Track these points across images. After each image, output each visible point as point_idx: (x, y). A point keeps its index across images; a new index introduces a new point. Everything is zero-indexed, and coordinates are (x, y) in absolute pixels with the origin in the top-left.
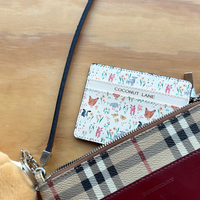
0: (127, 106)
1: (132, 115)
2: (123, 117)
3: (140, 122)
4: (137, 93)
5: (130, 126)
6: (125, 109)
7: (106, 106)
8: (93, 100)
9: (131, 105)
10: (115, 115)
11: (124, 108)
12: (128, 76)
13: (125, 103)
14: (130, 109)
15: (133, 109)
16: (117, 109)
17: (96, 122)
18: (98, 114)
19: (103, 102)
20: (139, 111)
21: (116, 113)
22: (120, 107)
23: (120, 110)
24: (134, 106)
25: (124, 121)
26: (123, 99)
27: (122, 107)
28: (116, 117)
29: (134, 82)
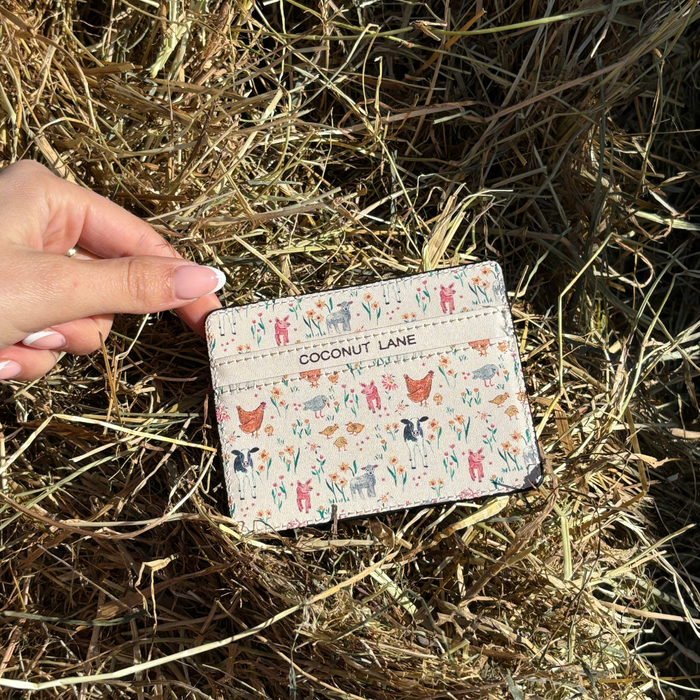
0: (352, 391)
1: (376, 409)
2: (354, 428)
3: (404, 421)
4: (363, 348)
5: (383, 442)
6: (351, 401)
7: (293, 415)
8: (250, 414)
9: (364, 385)
10: (331, 430)
11: (346, 400)
12: (325, 308)
13: (344, 386)
14: (365, 396)
15: (373, 394)
16: (327, 411)
17: (284, 472)
18: (282, 448)
19: (282, 409)
20: (392, 392)
21: (331, 423)
22: (336, 403)
23: (337, 410)
24: (372, 384)
25: (361, 436)
26: (334, 377)
27: (341, 400)
28: (336, 435)
29: (349, 316)
